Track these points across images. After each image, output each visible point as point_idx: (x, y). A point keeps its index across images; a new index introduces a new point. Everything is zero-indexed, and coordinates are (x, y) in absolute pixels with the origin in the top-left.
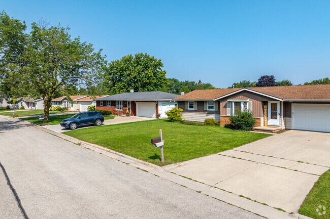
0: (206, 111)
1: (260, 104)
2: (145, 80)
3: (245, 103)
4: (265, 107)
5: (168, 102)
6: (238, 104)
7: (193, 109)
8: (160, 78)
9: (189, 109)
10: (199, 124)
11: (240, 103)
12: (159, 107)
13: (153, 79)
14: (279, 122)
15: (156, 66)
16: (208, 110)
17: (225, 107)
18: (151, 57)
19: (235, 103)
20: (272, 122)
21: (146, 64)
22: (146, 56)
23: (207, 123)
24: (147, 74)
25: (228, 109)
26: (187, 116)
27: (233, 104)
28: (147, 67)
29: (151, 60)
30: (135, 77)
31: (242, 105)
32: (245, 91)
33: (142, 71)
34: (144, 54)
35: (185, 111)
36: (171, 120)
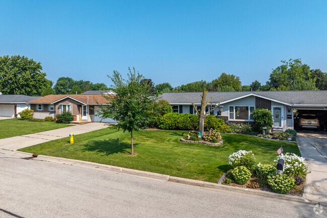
0: (49, 111)
1: (76, 106)
2: (22, 82)
3: (69, 106)
4: (80, 108)
5: (23, 105)
6: (65, 106)
7: (41, 110)
8: (39, 81)
9: (38, 110)
10: (41, 121)
11: (66, 105)
12: (17, 108)
13: (31, 81)
14: (87, 118)
15: (34, 69)
16: (50, 110)
17: (59, 108)
18: (29, 59)
19: (63, 105)
20: (84, 118)
21: (23, 66)
22: (23, 58)
23: (47, 120)
24: (24, 76)
25: (60, 110)
26: (38, 115)
27: (62, 107)
28: (25, 69)
29: (29, 62)
30: (11, 79)
31: (67, 107)
32: (68, 98)
33: (20, 73)
34: (21, 56)
35: (36, 111)
36: (23, 119)
